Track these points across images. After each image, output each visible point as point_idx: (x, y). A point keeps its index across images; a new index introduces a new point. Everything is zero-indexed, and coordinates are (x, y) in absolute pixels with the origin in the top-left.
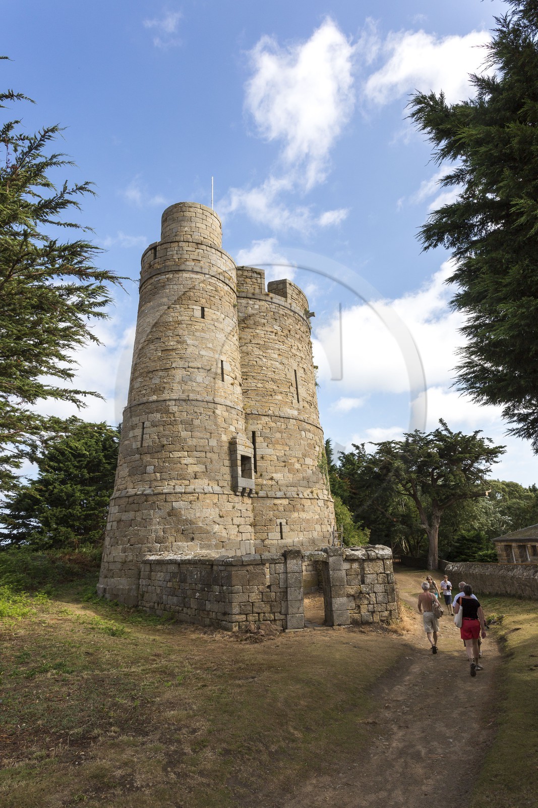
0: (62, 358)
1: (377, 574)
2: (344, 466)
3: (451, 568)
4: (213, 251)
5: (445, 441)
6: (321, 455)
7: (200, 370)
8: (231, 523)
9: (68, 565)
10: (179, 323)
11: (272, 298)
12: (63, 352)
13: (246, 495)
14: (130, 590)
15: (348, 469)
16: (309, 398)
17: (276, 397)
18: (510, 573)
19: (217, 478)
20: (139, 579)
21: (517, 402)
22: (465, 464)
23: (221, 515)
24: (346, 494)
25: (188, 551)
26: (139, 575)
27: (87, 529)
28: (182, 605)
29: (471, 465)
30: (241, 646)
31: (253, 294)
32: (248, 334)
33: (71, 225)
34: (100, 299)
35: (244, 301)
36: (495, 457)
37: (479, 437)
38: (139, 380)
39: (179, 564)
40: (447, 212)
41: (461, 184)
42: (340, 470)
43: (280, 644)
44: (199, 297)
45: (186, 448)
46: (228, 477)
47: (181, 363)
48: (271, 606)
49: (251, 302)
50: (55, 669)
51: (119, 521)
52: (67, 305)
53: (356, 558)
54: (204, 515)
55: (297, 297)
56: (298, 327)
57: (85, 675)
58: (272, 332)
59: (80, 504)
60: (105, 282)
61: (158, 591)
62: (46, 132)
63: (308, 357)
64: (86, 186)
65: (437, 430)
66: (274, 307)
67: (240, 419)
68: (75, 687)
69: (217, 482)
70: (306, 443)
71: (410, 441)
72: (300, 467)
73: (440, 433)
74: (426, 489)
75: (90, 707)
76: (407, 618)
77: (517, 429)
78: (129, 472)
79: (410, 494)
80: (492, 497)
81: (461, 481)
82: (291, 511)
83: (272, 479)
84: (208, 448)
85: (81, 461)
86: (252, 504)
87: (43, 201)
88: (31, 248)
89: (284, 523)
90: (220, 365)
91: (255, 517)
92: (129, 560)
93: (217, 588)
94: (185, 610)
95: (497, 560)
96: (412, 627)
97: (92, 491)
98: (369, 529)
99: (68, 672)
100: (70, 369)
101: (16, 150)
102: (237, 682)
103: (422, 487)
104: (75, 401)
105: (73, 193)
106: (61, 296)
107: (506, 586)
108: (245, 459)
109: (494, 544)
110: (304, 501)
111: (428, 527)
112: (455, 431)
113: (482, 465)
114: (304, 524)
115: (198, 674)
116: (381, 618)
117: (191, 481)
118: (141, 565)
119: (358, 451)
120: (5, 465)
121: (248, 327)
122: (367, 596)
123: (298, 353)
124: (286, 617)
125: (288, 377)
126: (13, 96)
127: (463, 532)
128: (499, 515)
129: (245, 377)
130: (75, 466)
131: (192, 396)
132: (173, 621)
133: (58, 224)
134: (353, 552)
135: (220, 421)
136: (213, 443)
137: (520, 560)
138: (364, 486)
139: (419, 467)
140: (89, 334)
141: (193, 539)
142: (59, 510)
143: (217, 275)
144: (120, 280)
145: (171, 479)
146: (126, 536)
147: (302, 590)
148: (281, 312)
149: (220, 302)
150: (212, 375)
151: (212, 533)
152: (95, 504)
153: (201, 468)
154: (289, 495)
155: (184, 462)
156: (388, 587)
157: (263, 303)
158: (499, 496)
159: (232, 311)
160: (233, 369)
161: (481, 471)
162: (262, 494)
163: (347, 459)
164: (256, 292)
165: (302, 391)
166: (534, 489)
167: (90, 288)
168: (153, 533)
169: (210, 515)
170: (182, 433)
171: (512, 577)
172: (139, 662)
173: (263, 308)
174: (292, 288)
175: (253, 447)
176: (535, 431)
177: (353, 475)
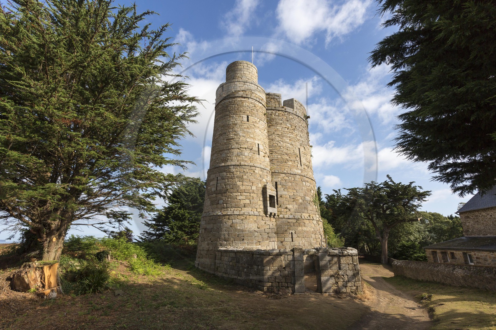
0: (174, 144)
1: (349, 264)
2: (328, 201)
3: (396, 263)
4: (253, 85)
5: (391, 188)
6: (314, 195)
7: (247, 149)
8: (264, 232)
9: (182, 251)
10: (236, 124)
11: (285, 109)
12: (175, 140)
13: (272, 216)
14: (211, 265)
15: (331, 204)
16: (307, 164)
17: (289, 163)
18: (436, 268)
19: (256, 207)
20: (216, 259)
21: (439, 159)
22: (404, 202)
23: (258, 227)
24: (330, 218)
25: (240, 247)
26: (216, 257)
27: (192, 233)
28: (238, 275)
29: (408, 202)
30: (268, 300)
31: (275, 108)
32: (272, 129)
33: (178, 76)
34: (193, 113)
35: (270, 112)
36: (424, 198)
37: (413, 185)
38: (215, 155)
39: (236, 253)
42: (326, 204)
43: (290, 301)
44: (246, 110)
45: (239, 191)
46: (262, 207)
47: (237, 146)
48: (285, 279)
49: (274, 112)
50: (170, 305)
51: (205, 229)
52: (176, 117)
53: (335, 254)
54: (249, 227)
55: (299, 108)
56: (300, 124)
57: (184, 309)
58: (286, 128)
59: (188, 220)
60: (194, 103)
61: (225, 267)
62: (163, 27)
63: (306, 141)
64: (185, 54)
65: (385, 181)
66: (287, 114)
67: (268, 175)
68: (178, 316)
69: (256, 210)
70: (306, 188)
71: (368, 188)
72: (302, 202)
73: (387, 183)
74: (378, 216)
75: (184, 328)
76: (368, 292)
77: (439, 177)
78: (210, 203)
79: (369, 219)
80: (422, 221)
81: (401, 212)
82: (297, 226)
83: (286, 208)
84: (251, 191)
85: (188, 198)
86: (275, 222)
87: (164, 64)
88: (156, 88)
89: (293, 233)
90: (257, 146)
91: (277, 229)
92: (210, 249)
93: (255, 267)
94: (239, 278)
95: (427, 260)
96: (371, 297)
97: (194, 213)
98: (344, 238)
99: (176, 307)
100: (179, 150)
101: (149, 39)
102: (264, 321)
103: (377, 215)
104: (182, 166)
105: (178, 59)
106: (173, 112)
107: (434, 276)
108: (271, 197)
109: (424, 250)
110: (305, 221)
111: (381, 238)
112: (397, 182)
113: (416, 202)
114: (305, 234)
115: (243, 314)
116: (351, 291)
117: (243, 208)
118: (217, 252)
119: (336, 194)
120: (148, 199)
121: (272, 126)
122: (343, 277)
123: (300, 139)
124: (294, 286)
125: (295, 152)
126: (149, 13)
127: (404, 242)
128: (427, 233)
129: (271, 153)
130: (185, 201)
131: (242, 163)
132: (233, 283)
133: (172, 75)
134: (333, 251)
135: (257, 176)
136: (254, 188)
137: (443, 261)
138: (341, 213)
139: (374, 203)
140: (188, 131)
141: (243, 240)
142: (178, 222)
143: (255, 98)
144: (202, 101)
145: (232, 207)
146: (208, 237)
147: (303, 271)
148: (291, 117)
149: (257, 112)
150: (253, 152)
151: (254, 237)
152: (195, 220)
153: (248, 201)
154: (296, 217)
155: (238, 198)
156: (355, 272)
157: (280, 112)
158: (427, 221)
159: (264, 117)
160: (264, 148)
161: (415, 206)
162: (281, 216)
163: (330, 198)
164: (276, 106)
165: (303, 160)
166: (451, 218)
167: (187, 107)
168: (223, 236)
169: (253, 227)
170: (237, 183)
171: (437, 271)
172: (213, 305)
173: (280, 115)
174: (296, 103)
175: (276, 190)
176: (453, 178)
177: (334, 207)
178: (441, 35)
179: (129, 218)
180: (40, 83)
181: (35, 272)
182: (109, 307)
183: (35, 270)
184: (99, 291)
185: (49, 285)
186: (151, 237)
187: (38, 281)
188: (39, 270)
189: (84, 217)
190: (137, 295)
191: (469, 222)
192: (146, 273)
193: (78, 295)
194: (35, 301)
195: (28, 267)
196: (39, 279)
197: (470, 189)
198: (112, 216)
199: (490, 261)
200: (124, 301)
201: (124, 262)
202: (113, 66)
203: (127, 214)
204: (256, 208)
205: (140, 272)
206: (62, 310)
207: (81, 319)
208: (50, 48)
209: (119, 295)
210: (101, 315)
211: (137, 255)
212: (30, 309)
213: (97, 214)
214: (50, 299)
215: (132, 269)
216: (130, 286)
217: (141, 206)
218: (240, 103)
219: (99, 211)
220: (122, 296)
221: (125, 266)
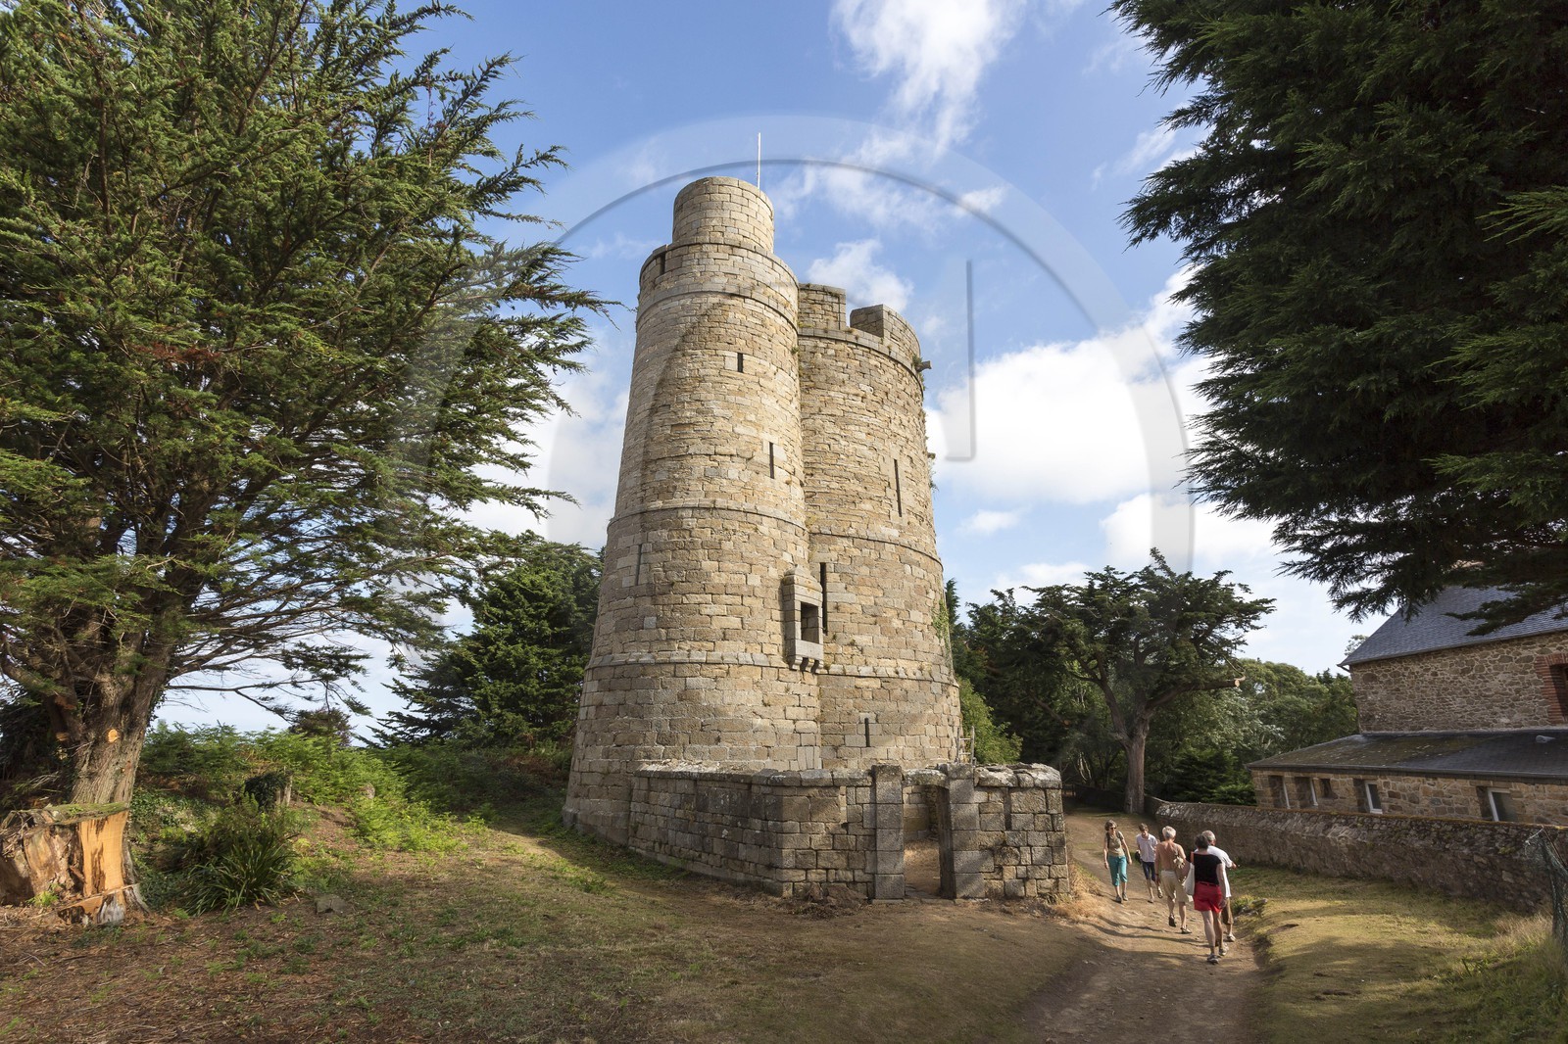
0: (511, 436)
1: (1034, 814)
2: (977, 625)
3: (1168, 811)
4: (759, 258)
5: (1161, 588)
6: (938, 607)
7: (735, 459)
8: (783, 715)
9: (517, 775)
10: (702, 380)
11: (857, 338)
12: (513, 426)
13: (808, 669)
14: (615, 819)
15: (985, 632)
16: (919, 509)
17: (862, 505)
18: (1278, 826)
19: (760, 639)
20: (630, 802)
21: (1302, 514)
22: (1197, 630)
23: (766, 702)
24: (981, 675)
25: (710, 759)
26: (630, 794)
27: (549, 718)
28: (700, 849)
29: (1209, 632)
30: (796, 922)
31: (826, 331)
32: (815, 399)
33: (528, 218)
34: (573, 340)
35: (809, 343)
36: (1255, 618)
37: (1224, 582)
38: (635, 474)
39: (695, 780)
40: (1177, 174)
41: (1205, 123)
42: (971, 633)
43: (862, 922)
44: (735, 337)
45: (709, 589)
46: (779, 639)
47: (704, 448)
48: (848, 858)
49: (821, 345)
50: (495, 938)
51: (599, 706)
52: (520, 350)
53: (996, 784)
54: (737, 700)
55: (900, 336)
56: (901, 387)
57: (543, 950)
58: (857, 395)
59: (537, 677)
60: (581, 312)
61: (661, 823)
62: (490, 66)
63: (918, 438)
64: (553, 153)
65: (1147, 568)
66: (861, 352)
67: (800, 542)
68: (527, 969)
69: (759, 647)
70: (912, 585)
71: (1096, 587)
72: (901, 626)
73: (1152, 573)
74: (1123, 670)
75: (550, 1003)
76: (1087, 894)
77: (1300, 563)
78: (616, 625)
79: (1094, 679)
80: (1247, 689)
81: (1188, 659)
82: (884, 700)
83: (852, 644)
84: (746, 589)
85: (540, 607)
86: (818, 685)
87: (484, 181)
88: (464, 257)
89: (872, 720)
90: (767, 451)
91: (823, 707)
92: (613, 770)
93: (757, 823)
94: (704, 857)
95: (1255, 801)
96: (1094, 911)
97: (557, 656)
98: (1021, 736)
99: (515, 944)
100: (524, 455)
101: (443, 98)
102: (789, 980)
103: (1118, 668)
104: (531, 507)
105: (532, 166)
106: (511, 335)
107: (1272, 847)
108: (808, 609)
109: (1249, 773)
110: (907, 684)
111: (1126, 737)
112: (1179, 571)
113: (1229, 632)
114: (907, 723)
115: (724, 963)
116: (1040, 891)
117: (718, 643)
118: (634, 780)
119: (1001, 602)
120: (422, 608)
121: (815, 388)
122: (1016, 850)
123: (900, 432)
124: (874, 878)
125: (883, 471)
126: (438, 9)
127: (1192, 749)
128: (1259, 722)
129: (810, 472)
130: (530, 615)
131: (721, 502)
132: (684, 874)
133: (508, 217)
134: (992, 774)
135: (766, 543)
136: (755, 580)
137: (1298, 803)
138: (1012, 663)
139: (1110, 632)
140: (555, 397)
141: (718, 740)
142: (504, 684)
143: (765, 300)
144: (606, 307)
145: (684, 640)
146: (609, 731)
147: (901, 833)
148: (873, 362)
149: (768, 344)
150: (754, 468)
151: (751, 732)
152: (561, 678)
153: (734, 622)
154: (881, 672)
155: (705, 611)
156: (1054, 837)
157: (841, 346)
158: (1260, 687)
159: (789, 360)
160: (790, 458)
161: (1227, 643)
162: (835, 668)
163: (982, 615)
164: (830, 328)
165: (907, 496)
166: (1326, 679)
167: (557, 322)
168: (654, 728)
169: (748, 700)
170: (703, 563)
171: (1283, 832)
172: (629, 937)
173: (841, 354)
174: (891, 321)
175: (821, 589)
176: (1337, 568)
177: (993, 642)
178: (1320, 181)
179: (357, 669)
180: (81, 226)
181: (48, 841)
182: (301, 946)
183: (48, 833)
184: (266, 899)
185: (97, 881)
186: (414, 731)
187: (59, 870)
188: (62, 835)
189: (210, 663)
190: (386, 910)
191: (1376, 693)
192: (408, 846)
193: (196, 911)
194: (52, 934)
195: (26, 825)
196: (63, 864)
197: (1377, 600)
198: (300, 661)
199: (1427, 802)
200: (347, 930)
201: (335, 811)
202: (330, 183)
203: (350, 658)
204: (761, 644)
205: (389, 841)
206: (148, 960)
207: (217, 986)
208: (117, 111)
209: (329, 910)
210: (281, 972)
211: (376, 788)
212: (41, 957)
213: (251, 656)
214: (103, 927)
215: (363, 833)
216: (359, 884)
217: (398, 630)
218: (718, 312)
219: (258, 647)
220: (340, 915)
221: (338, 822)
